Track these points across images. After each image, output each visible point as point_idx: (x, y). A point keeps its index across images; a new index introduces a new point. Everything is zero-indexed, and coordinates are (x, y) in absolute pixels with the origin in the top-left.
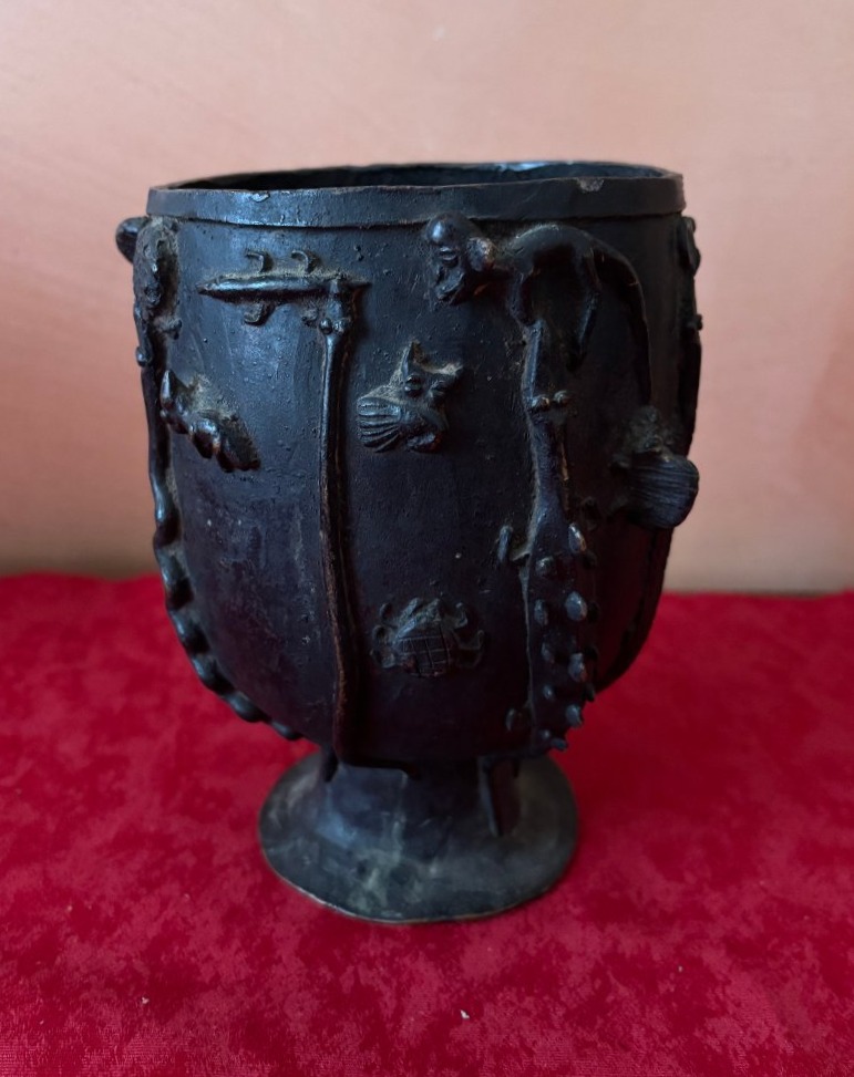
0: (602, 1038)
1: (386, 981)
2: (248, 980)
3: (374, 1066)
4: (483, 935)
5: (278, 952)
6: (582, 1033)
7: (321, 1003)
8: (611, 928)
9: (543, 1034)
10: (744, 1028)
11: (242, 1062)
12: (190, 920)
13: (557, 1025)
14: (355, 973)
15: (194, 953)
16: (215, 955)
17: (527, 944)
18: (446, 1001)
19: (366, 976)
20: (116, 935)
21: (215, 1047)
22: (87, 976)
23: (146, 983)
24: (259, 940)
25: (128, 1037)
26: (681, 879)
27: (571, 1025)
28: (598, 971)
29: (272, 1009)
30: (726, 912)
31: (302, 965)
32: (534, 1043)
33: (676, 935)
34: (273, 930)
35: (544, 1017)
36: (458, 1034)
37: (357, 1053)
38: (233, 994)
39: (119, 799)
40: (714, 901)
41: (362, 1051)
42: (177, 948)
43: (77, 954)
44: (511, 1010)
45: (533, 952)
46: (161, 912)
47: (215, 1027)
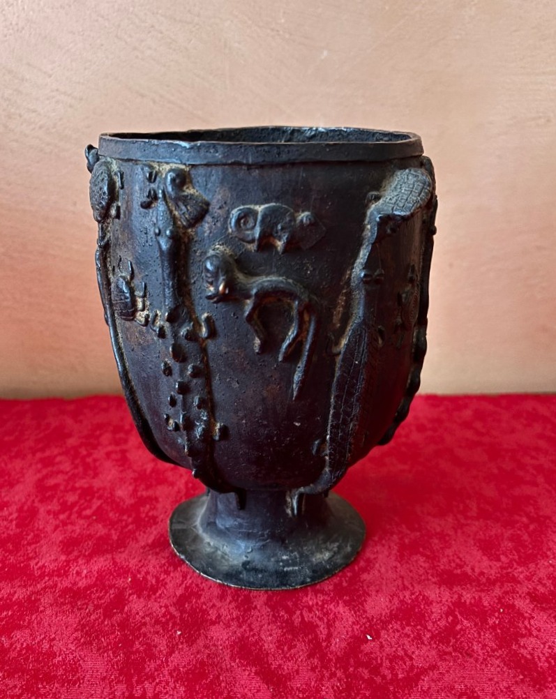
0: (455, 650)
1: (321, 619)
2: (238, 618)
3: (316, 667)
4: (377, 591)
5: (255, 603)
6: (442, 647)
7: (282, 632)
8: (457, 589)
9: (418, 648)
10: (544, 644)
11: (238, 667)
12: (200, 586)
13: (426, 643)
14: (301, 614)
15: (204, 603)
16: (217, 604)
17: (405, 597)
18: (357, 630)
19: (307, 616)
20: (158, 594)
21: (222, 658)
22: (143, 618)
23: (178, 621)
24: (243, 597)
25: (171, 653)
26: (498, 560)
27: (435, 643)
28: (450, 612)
29: (253, 636)
30: (529, 579)
31: (269, 610)
32: (413, 653)
33: (497, 591)
35: (419, 637)
36: (366, 648)
37: (306, 660)
38: (229, 627)
39: (154, 521)
40: (520, 572)
41: (309, 658)
42: (194, 600)
43: (136, 605)
44: (397, 634)
45: (409, 601)
46: (183, 582)
47: (221, 648)
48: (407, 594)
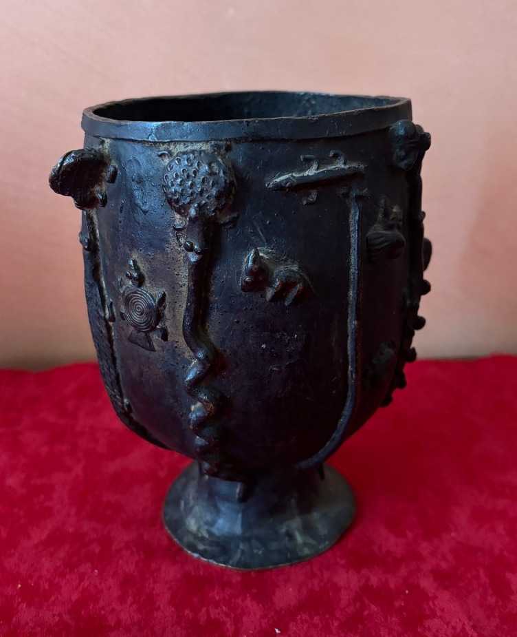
1: (227, 615)
2: (139, 622)
4: (286, 581)
5: (157, 603)
7: (187, 633)
8: (364, 571)
10: (447, 624)
12: (99, 587)
13: (334, 631)
14: (207, 611)
15: (103, 608)
16: (117, 608)
17: (313, 584)
18: (266, 624)
19: (214, 613)
20: (51, 601)
22: (33, 628)
24: (145, 596)
26: (404, 536)
27: (343, 631)
28: (358, 597)
30: (433, 554)
31: (174, 610)
33: (403, 571)
34: (153, 589)
35: (327, 627)
38: (130, 632)
39: (48, 513)
40: (424, 548)
42: (92, 605)
43: (26, 614)
44: (305, 626)
45: (317, 589)
48: (316, 582)
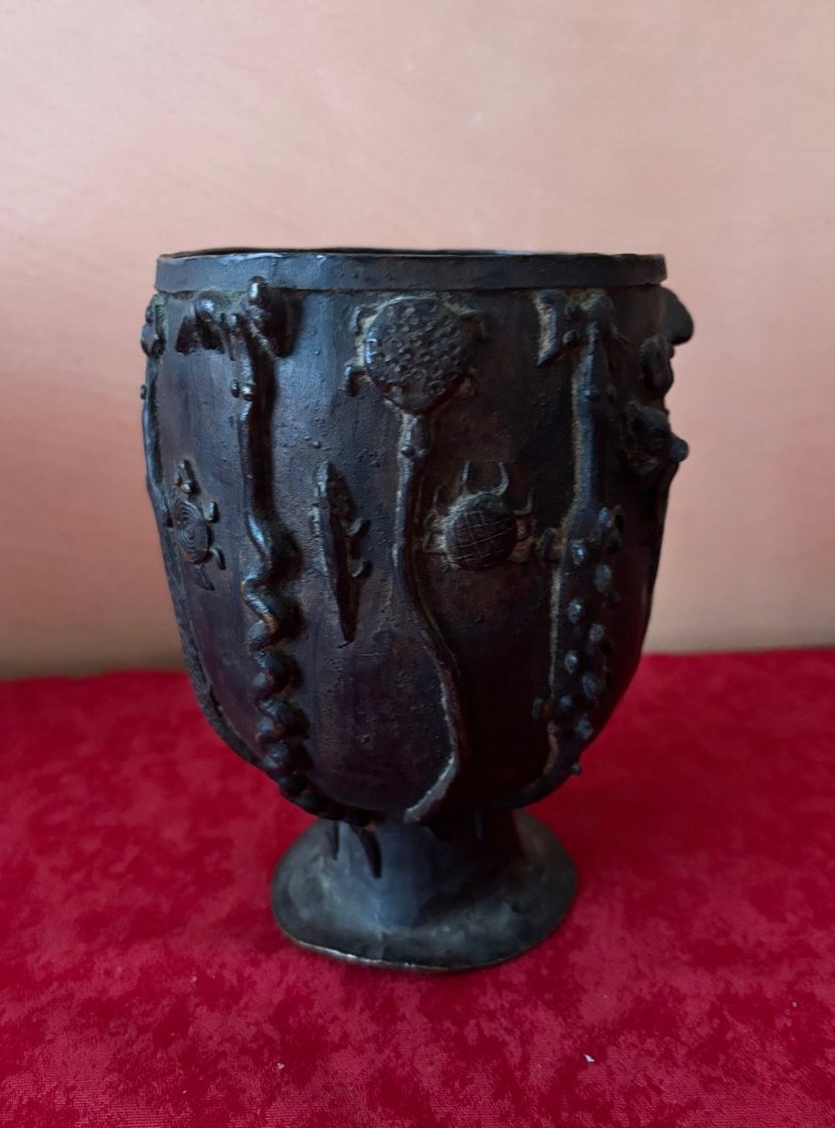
0: (727, 1074)
1: (509, 1031)
2: (375, 1037)
3: (508, 1114)
4: (597, 984)
5: (402, 1010)
6: (707, 1070)
7: (450, 1056)
8: (723, 972)
9: (668, 1072)
11: (382, 1119)
12: (310, 984)
13: (680, 1064)
14: (478, 1025)
15: (320, 1015)
16: (340, 1015)
17: (641, 990)
18: (570, 1047)
19: (489, 1028)
20: (242, 1003)
21: (354, 1106)
22: (220, 1044)
23: (279, 1047)
24: (381, 1000)
25: (268, 1102)
26: (783, 920)
27: (695, 1064)
28: (713, 1013)
29: (403, 1066)
31: (426, 1020)
32: (661, 1081)
33: (786, 973)
34: (393, 990)
35: (668, 1056)
36: (585, 1077)
37: (491, 1103)
38: (363, 1053)
39: (227, 878)
40: (819, 939)
41: (496, 1100)
42: (303, 1011)
43: (208, 1023)
44: (634, 1052)
45: (648, 998)
46: (282, 978)
47: (351, 1088)
48: (644, 985)
